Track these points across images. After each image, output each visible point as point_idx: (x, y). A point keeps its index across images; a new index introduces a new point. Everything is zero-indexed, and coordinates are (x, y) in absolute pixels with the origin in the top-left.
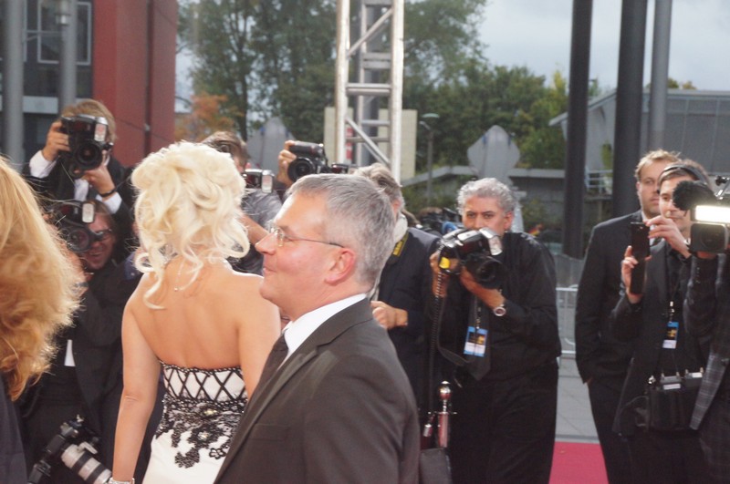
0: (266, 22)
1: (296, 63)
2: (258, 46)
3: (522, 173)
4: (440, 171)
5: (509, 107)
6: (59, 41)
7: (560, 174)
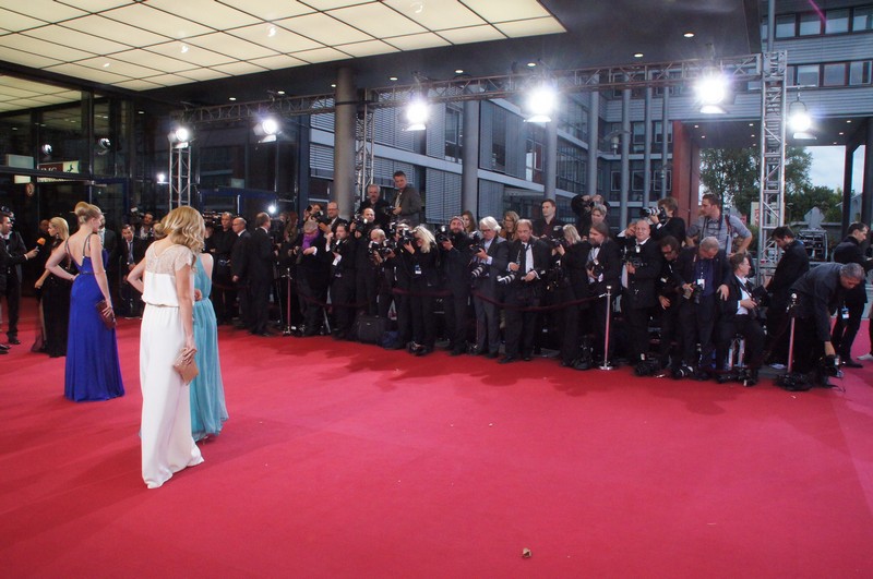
0: (730, 174)
1: (741, 188)
2: (727, 182)
3: (825, 224)
4: (793, 224)
5: (819, 201)
6: (661, 183)
7: (840, 224)
